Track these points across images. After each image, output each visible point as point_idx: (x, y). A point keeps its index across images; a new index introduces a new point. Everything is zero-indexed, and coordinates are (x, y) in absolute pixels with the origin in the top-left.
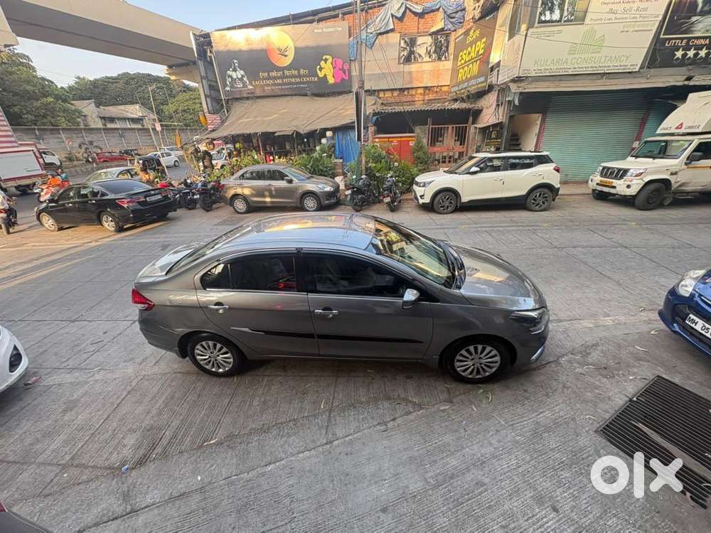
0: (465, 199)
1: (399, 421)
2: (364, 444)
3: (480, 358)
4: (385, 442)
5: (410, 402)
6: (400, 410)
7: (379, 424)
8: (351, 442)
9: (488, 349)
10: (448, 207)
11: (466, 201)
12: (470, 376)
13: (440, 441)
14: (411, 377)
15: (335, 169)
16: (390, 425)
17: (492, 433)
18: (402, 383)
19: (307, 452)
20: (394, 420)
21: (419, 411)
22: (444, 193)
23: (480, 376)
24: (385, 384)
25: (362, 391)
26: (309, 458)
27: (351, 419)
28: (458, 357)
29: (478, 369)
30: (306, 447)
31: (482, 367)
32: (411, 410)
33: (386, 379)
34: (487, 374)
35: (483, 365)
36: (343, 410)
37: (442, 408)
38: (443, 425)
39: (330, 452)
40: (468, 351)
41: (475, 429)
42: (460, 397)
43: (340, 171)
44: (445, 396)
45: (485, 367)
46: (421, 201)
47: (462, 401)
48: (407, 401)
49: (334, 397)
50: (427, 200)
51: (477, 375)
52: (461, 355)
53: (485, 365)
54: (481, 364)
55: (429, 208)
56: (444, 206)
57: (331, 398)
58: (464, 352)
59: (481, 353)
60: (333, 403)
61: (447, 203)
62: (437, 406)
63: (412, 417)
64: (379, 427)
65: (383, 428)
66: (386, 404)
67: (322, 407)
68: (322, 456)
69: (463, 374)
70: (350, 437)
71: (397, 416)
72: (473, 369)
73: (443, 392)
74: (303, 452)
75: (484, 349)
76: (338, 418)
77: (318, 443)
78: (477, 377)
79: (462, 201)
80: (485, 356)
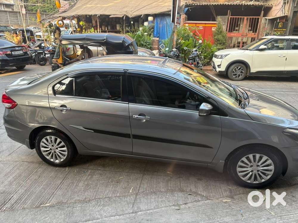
0: (253, 70)
1: (189, 205)
2: (161, 215)
3: (258, 166)
4: (179, 217)
5: (199, 195)
6: (190, 198)
7: (174, 205)
8: (151, 214)
9: (265, 158)
10: (239, 75)
11: (254, 72)
12: (249, 181)
13: (222, 220)
14: (201, 180)
15: (152, 45)
16: (183, 207)
17: (264, 219)
18: (193, 182)
19: (118, 216)
20: (185, 204)
21: (206, 200)
22: (237, 64)
23: (257, 182)
24: (180, 182)
25: (162, 185)
26: (119, 220)
27: (153, 200)
28: (240, 163)
29: (255, 175)
30: (116, 213)
31: (259, 174)
32: (200, 199)
33: (181, 179)
34: (263, 180)
35: (259, 172)
36: (147, 194)
37: (224, 201)
38: (224, 211)
39: (135, 218)
40: (248, 158)
41: (251, 216)
42: (239, 196)
43: (157, 46)
44: (228, 193)
45: (261, 174)
46: (218, 70)
47: (241, 198)
48: (196, 194)
49: (140, 187)
50: (223, 69)
51: (255, 181)
52: (243, 162)
53: (261, 172)
54: (258, 171)
55: (224, 75)
56: (236, 75)
57: (138, 186)
58: (244, 159)
59: (258, 162)
60: (139, 190)
61: (238, 73)
62: (221, 199)
63: (200, 203)
64: (173, 207)
65: (177, 208)
66: (180, 194)
67: (131, 191)
68: (128, 220)
69: (243, 179)
70: (151, 211)
71: (188, 202)
72: (252, 175)
73: (225, 191)
74: (115, 216)
75: (261, 158)
76: (142, 199)
77: (127, 212)
78: (255, 182)
79: (251, 72)
80: (262, 164)
